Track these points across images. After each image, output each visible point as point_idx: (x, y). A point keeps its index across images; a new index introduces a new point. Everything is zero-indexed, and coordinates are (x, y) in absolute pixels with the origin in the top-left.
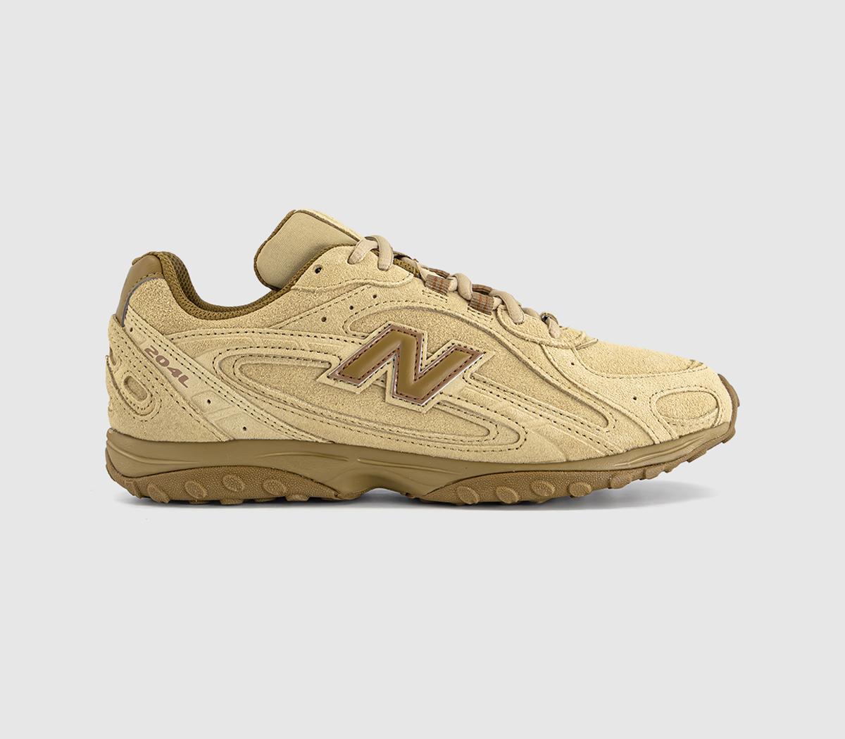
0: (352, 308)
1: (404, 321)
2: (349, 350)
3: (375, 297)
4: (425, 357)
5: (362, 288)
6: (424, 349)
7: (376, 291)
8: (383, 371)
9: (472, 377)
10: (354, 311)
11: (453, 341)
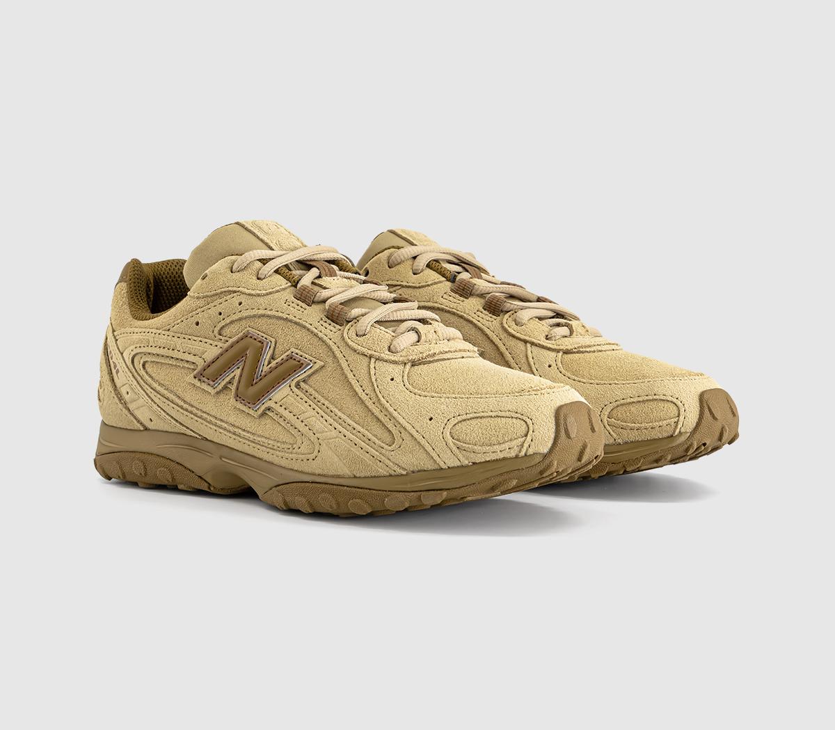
0: (220, 314)
1: (259, 329)
2: (212, 352)
3: (240, 304)
4: (266, 363)
5: (232, 295)
6: (267, 357)
7: (243, 298)
8: (232, 375)
9: (298, 385)
10: (222, 317)
11: (293, 350)
